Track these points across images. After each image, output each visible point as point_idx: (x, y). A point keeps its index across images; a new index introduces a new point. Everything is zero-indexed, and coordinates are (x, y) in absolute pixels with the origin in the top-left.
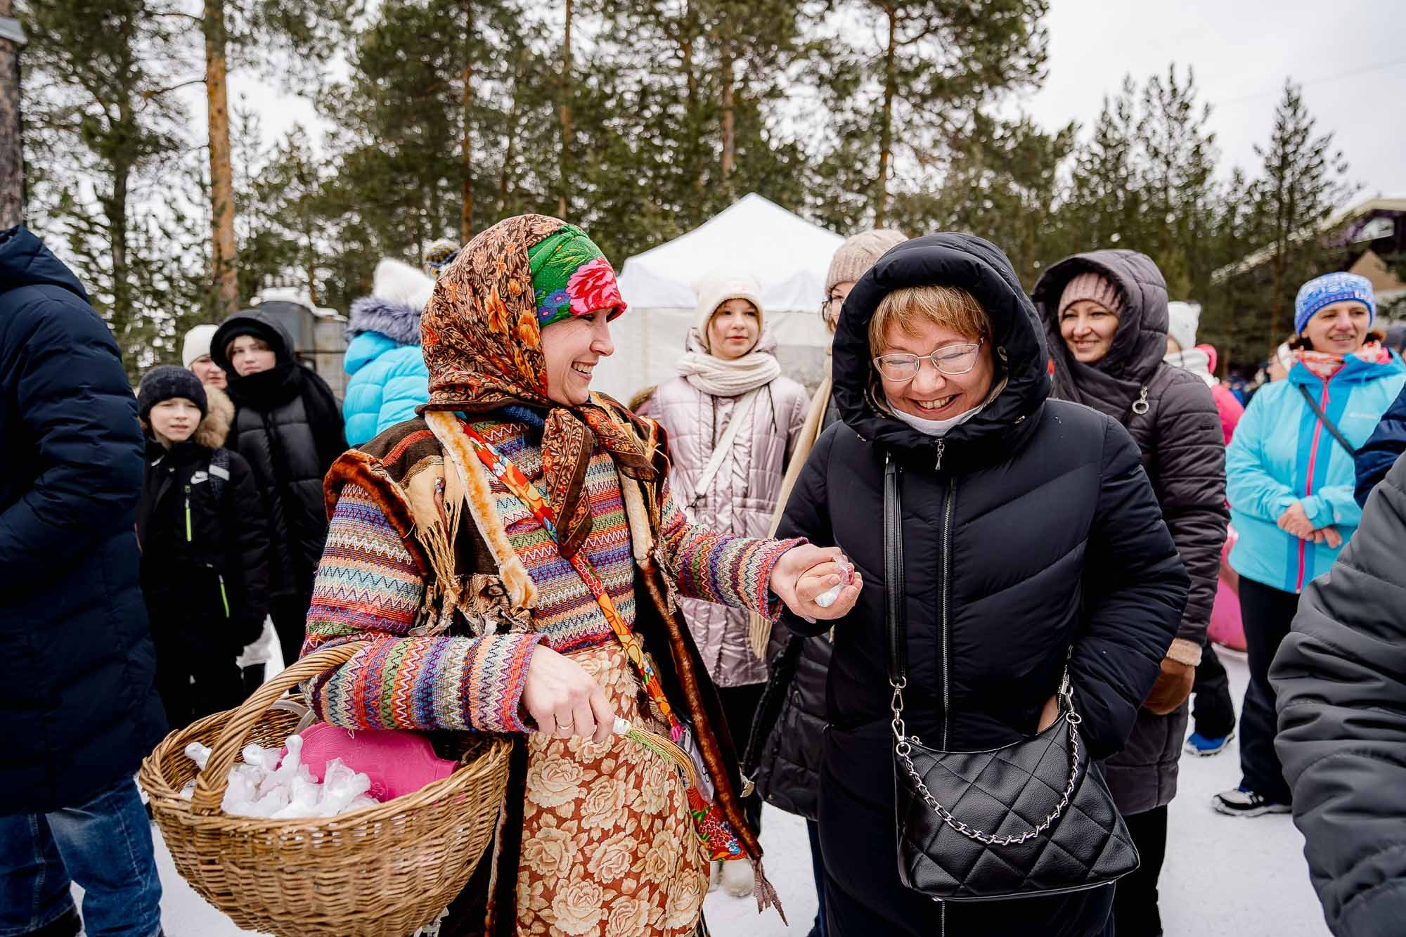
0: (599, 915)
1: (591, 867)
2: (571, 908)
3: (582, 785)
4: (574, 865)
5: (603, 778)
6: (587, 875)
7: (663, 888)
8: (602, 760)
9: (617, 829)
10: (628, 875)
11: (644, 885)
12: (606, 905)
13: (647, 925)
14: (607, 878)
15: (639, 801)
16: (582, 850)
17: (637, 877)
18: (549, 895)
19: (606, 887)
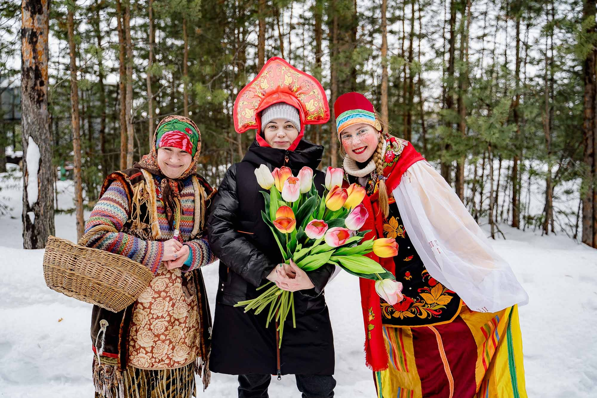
0: (152, 344)
1: (152, 327)
2: (143, 337)
3: (153, 298)
4: (146, 324)
5: (161, 298)
6: (150, 329)
7: (174, 344)
8: (161, 291)
9: (162, 317)
10: (163, 334)
11: (168, 340)
12: (155, 342)
13: (166, 354)
14: (156, 333)
15: (172, 311)
16: (149, 320)
17: (166, 336)
18: (137, 331)
19: (155, 336)
